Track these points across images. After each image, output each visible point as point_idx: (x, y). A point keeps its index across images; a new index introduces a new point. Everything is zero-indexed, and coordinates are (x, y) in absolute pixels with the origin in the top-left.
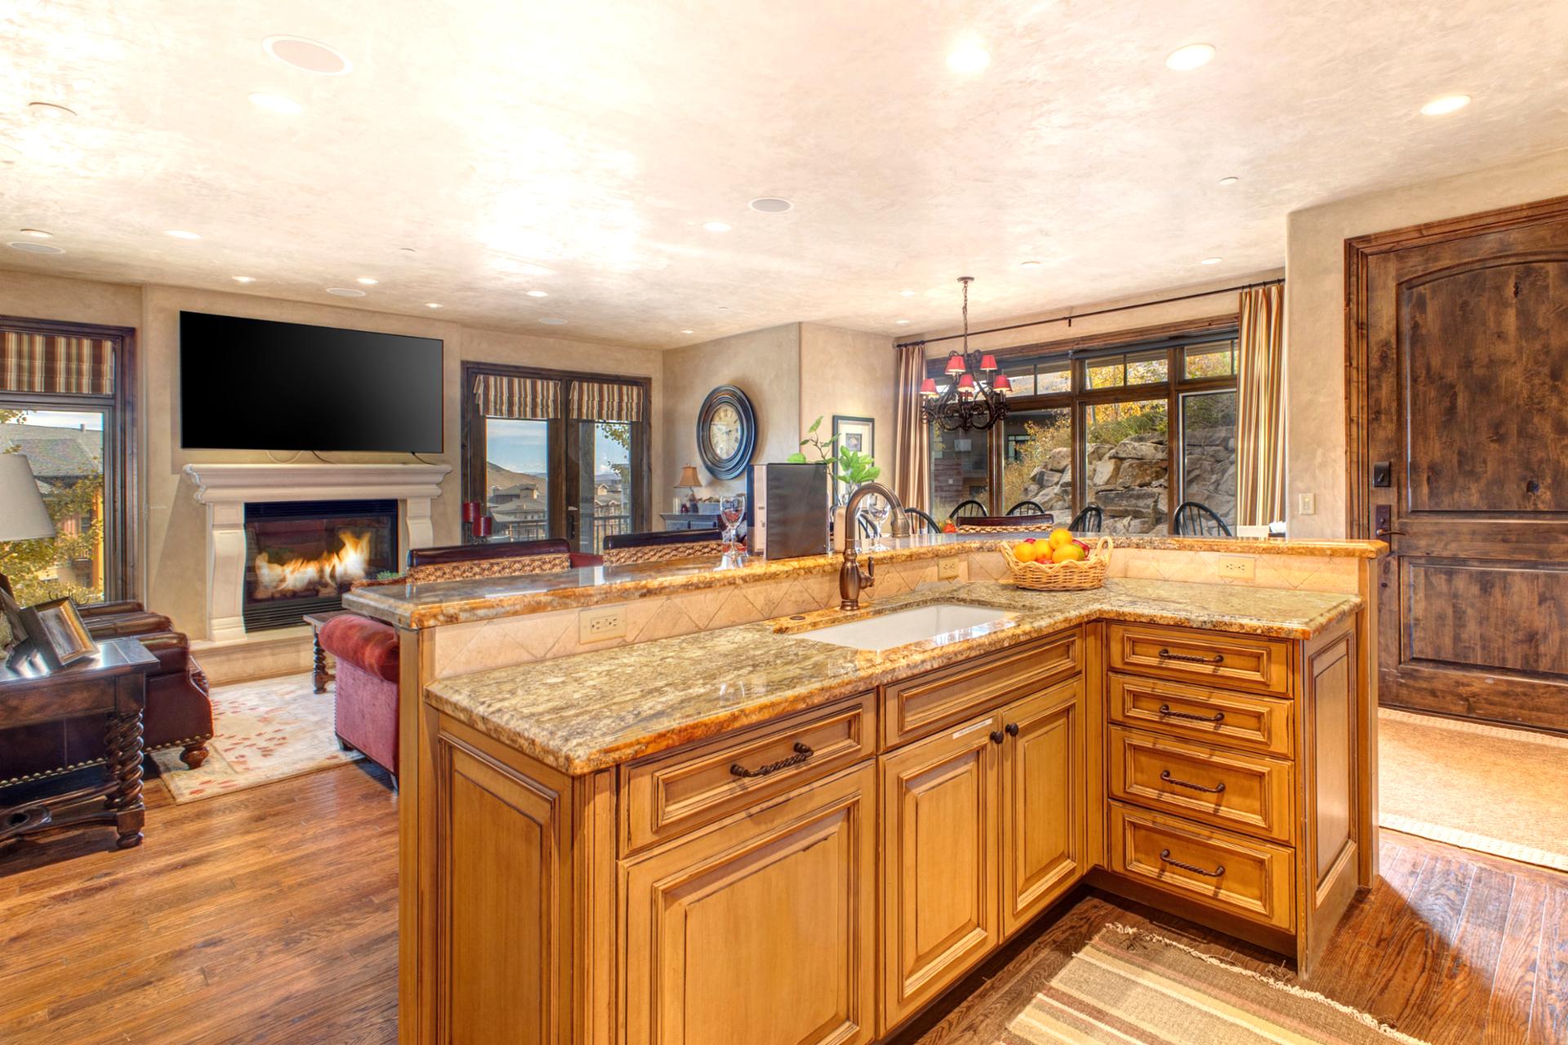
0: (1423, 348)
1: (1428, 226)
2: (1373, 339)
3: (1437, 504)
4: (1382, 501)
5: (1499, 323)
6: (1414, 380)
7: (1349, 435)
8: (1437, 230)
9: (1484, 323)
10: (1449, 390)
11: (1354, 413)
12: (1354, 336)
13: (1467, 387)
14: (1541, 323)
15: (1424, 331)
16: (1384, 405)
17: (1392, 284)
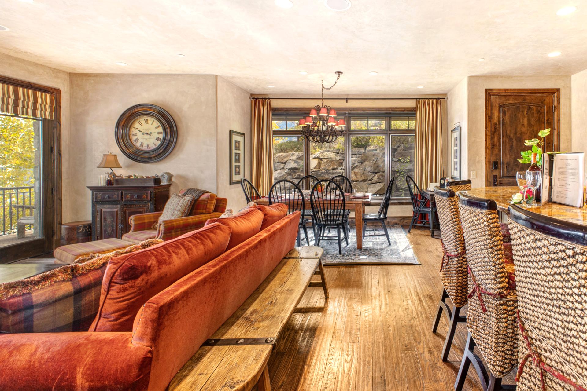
0: (505, 127)
1: (507, 90)
2: (493, 122)
3: (509, 174)
4: (494, 174)
5: (523, 122)
6: (503, 136)
7: (486, 152)
8: (509, 92)
9: (520, 121)
10: (511, 140)
11: (488, 146)
12: (488, 120)
13: (516, 140)
14: (532, 123)
15: (505, 121)
16: (495, 143)
17: (497, 106)
